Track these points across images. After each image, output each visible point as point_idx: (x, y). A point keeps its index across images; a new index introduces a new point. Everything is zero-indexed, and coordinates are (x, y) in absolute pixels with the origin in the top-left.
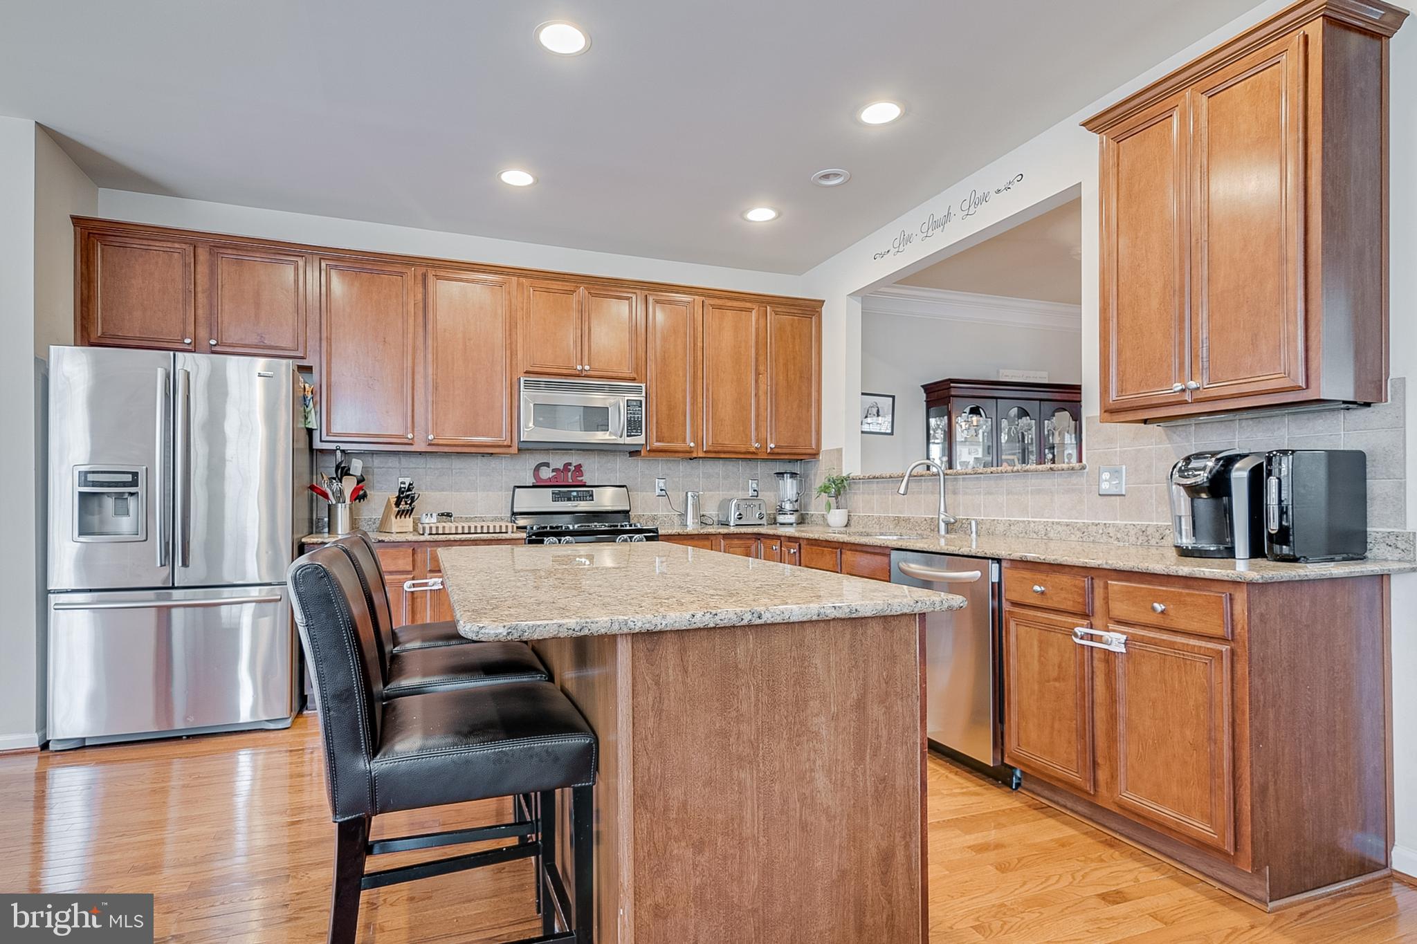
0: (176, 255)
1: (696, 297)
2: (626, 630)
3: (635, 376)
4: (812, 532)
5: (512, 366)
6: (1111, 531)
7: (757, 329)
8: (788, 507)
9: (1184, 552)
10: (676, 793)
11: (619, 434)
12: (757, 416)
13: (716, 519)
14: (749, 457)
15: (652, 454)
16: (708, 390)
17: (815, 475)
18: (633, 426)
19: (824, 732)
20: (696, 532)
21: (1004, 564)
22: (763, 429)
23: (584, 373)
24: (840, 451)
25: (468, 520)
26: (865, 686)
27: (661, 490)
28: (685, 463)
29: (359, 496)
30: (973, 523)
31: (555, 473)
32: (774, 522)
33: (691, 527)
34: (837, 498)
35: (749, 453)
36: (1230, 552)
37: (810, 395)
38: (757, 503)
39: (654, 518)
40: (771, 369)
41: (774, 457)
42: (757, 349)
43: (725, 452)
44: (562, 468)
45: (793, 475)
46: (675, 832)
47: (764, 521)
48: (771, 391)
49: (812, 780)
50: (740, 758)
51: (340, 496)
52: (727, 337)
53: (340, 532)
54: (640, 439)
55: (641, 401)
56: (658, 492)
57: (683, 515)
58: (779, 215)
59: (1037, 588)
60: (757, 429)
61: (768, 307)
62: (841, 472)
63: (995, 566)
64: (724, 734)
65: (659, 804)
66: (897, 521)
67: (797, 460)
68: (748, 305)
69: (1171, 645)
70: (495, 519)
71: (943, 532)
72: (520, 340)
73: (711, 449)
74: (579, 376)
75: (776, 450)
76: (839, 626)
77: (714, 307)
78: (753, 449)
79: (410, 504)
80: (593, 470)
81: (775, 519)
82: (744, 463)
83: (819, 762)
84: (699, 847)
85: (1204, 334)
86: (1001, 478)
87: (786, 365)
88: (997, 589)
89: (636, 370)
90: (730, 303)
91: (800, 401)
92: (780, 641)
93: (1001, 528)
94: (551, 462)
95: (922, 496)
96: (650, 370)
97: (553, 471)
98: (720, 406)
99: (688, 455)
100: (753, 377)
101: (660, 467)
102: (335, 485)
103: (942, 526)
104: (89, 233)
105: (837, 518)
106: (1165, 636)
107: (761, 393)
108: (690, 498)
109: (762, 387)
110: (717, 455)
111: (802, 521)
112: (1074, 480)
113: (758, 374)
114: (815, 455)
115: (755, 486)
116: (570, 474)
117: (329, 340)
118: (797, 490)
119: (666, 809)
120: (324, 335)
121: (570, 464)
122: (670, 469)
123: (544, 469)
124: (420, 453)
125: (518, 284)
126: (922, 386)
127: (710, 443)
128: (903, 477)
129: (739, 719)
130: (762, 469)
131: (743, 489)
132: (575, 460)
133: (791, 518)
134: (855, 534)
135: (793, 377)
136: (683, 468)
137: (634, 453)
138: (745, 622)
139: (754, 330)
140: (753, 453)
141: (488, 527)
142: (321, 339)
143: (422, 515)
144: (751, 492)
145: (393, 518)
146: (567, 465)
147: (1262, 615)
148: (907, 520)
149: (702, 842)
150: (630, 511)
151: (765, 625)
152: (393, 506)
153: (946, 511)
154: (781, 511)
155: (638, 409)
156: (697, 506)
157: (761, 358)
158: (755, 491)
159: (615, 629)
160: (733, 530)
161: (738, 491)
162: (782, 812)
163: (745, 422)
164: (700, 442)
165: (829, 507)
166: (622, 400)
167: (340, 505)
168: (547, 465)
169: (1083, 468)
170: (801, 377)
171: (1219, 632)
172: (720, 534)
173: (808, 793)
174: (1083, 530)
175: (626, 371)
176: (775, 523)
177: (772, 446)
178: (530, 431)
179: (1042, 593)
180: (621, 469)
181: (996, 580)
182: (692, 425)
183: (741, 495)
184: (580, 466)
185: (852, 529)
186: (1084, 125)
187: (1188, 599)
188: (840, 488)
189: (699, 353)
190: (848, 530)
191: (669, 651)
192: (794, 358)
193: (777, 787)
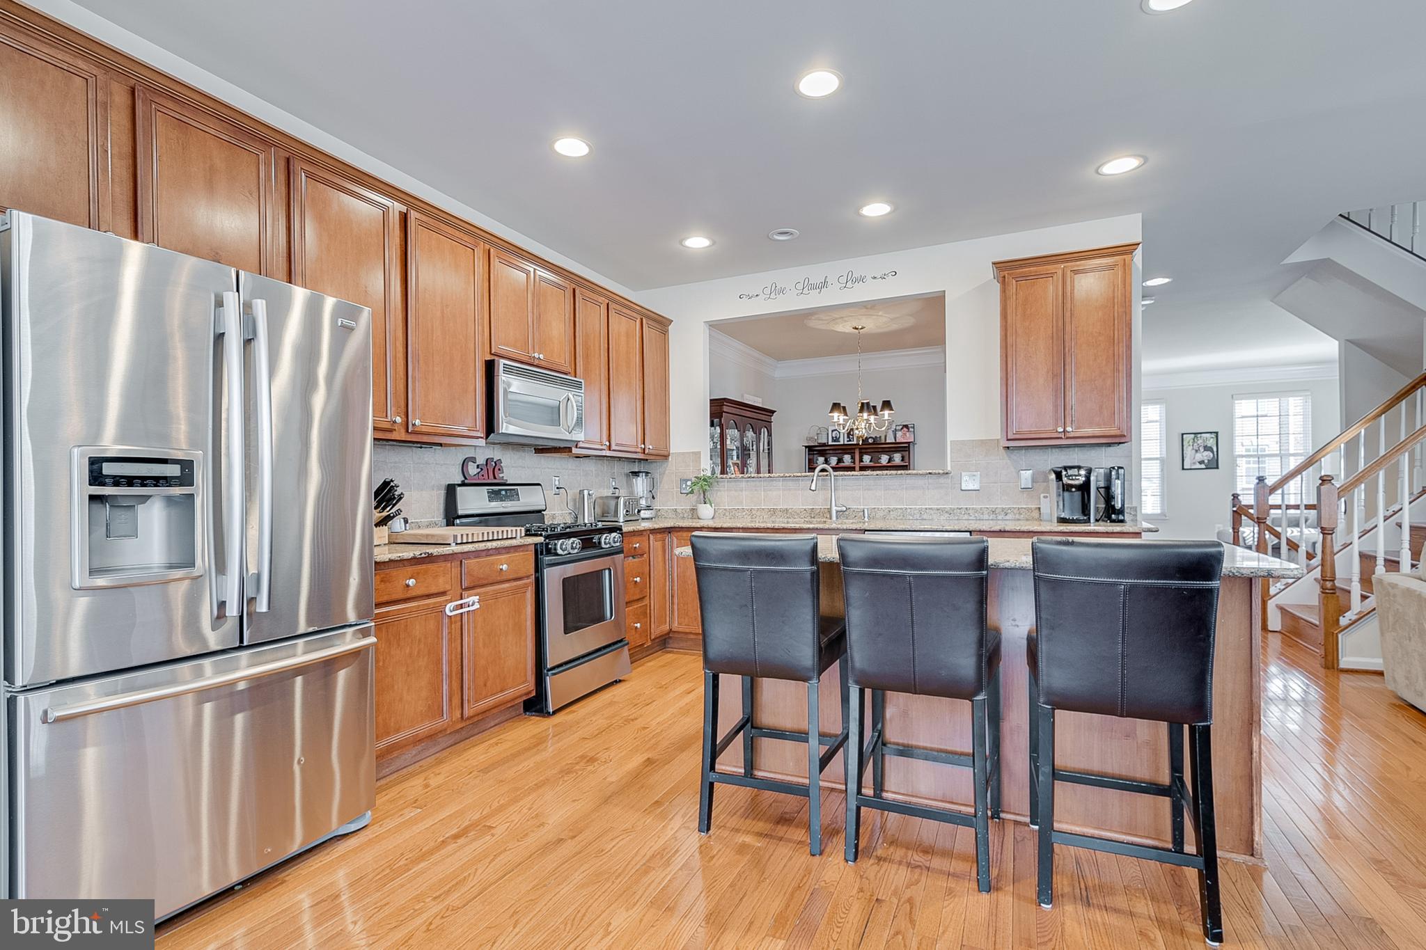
1: (604, 299)
3: (570, 371)
6: (971, 512)
9: (1062, 521)
11: (570, 429)
17: (666, 473)
23: (536, 362)
24: (696, 454)
27: (558, 488)
28: (572, 461)
30: (866, 511)
31: (479, 470)
35: (636, 453)
37: (665, 403)
43: (623, 452)
44: (485, 463)
45: (646, 473)
52: (623, 342)
56: (555, 490)
58: (714, 243)
61: (644, 320)
68: (635, 314)
73: (616, 448)
74: (532, 364)
75: (651, 451)
77: (614, 311)
78: (639, 450)
80: (509, 467)
82: (607, 461)
87: (653, 374)
89: (569, 364)
90: (623, 311)
91: (661, 407)
96: (580, 366)
97: (478, 466)
101: (556, 464)
103: (834, 513)
105: (706, 511)
108: (587, 496)
112: (942, 480)
114: (665, 456)
116: (491, 470)
122: (562, 466)
123: (470, 465)
125: (486, 251)
127: (615, 443)
130: (617, 469)
131: (607, 487)
132: (496, 455)
136: (570, 465)
139: (638, 339)
146: (489, 460)
150: (543, 511)
161: (604, 488)
164: (610, 441)
169: (948, 473)
175: (564, 364)
177: (650, 447)
180: (529, 466)
182: (606, 424)
184: (499, 461)
192: (657, 369)
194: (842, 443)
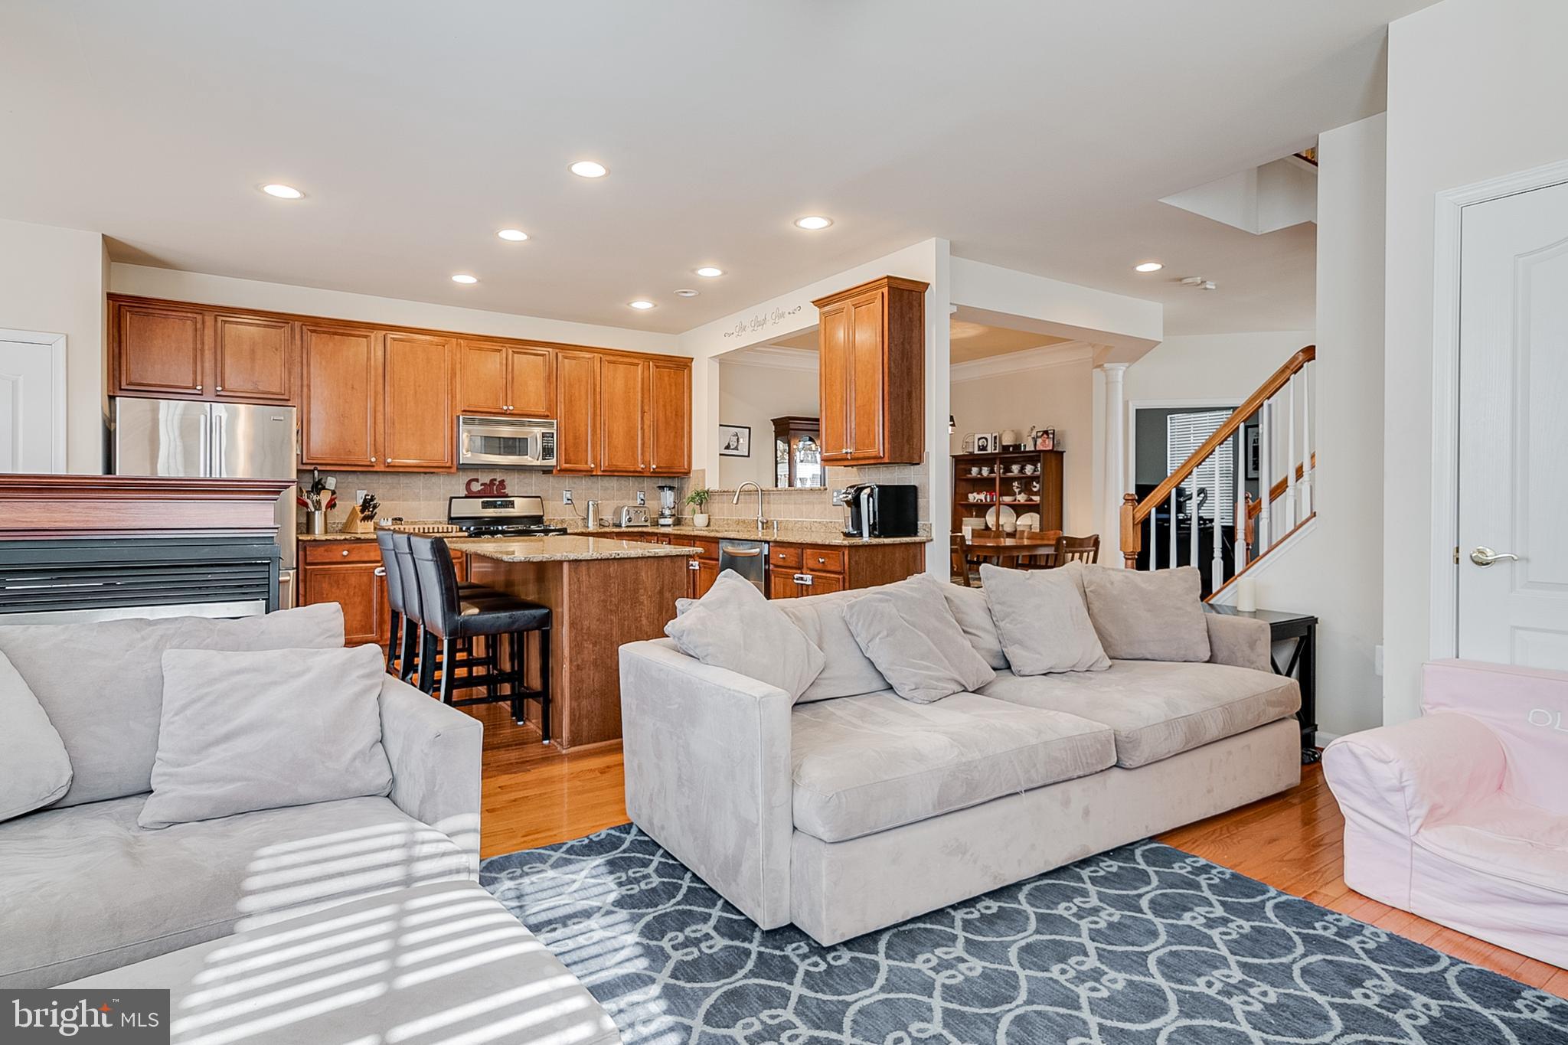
0: (189, 322)
1: (596, 354)
2: (567, 559)
3: (549, 414)
4: (685, 530)
5: (453, 408)
6: (837, 525)
7: (643, 379)
8: (667, 512)
10: (586, 623)
11: (536, 458)
12: (643, 444)
13: (611, 522)
14: (638, 475)
15: (562, 473)
16: (604, 424)
17: (688, 488)
18: (547, 452)
19: (645, 602)
20: (595, 531)
21: (771, 544)
22: (647, 454)
23: (508, 412)
24: (704, 471)
25: (412, 523)
26: (663, 585)
27: (568, 500)
28: (587, 479)
29: (332, 505)
30: (775, 522)
31: (482, 487)
32: (656, 524)
33: (592, 527)
34: (701, 506)
35: (637, 472)
36: (861, 535)
37: (683, 428)
38: (643, 509)
39: (562, 521)
40: (653, 408)
41: (656, 474)
42: (643, 394)
43: (618, 471)
44: (488, 482)
45: (671, 488)
46: (586, 637)
47: (648, 524)
48: (653, 425)
49: (641, 620)
50: (611, 611)
51: (318, 505)
52: (619, 385)
53: (317, 532)
54: (553, 462)
55: (553, 433)
56: (565, 501)
57: (586, 519)
58: (655, 306)
59: (781, 556)
60: (642, 454)
61: (651, 363)
62: (704, 484)
63: (767, 545)
64: (604, 601)
65: (579, 628)
66: (738, 522)
67: (675, 477)
68: (636, 361)
69: (826, 578)
70: (435, 523)
71: (760, 529)
72: (458, 386)
73: (607, 469)
74: (504, 414)
75: (657, 470)
76: (652, 560)
77: (609, 362)
78: (640, 469)
79: (372, 511)
80: (514, 485)
81: (657, 521)
82: (634, 479)
83: (643, 614)
84: (595, 644)
85: (853, 426)
86: (791, 494)
87: (664, 406)
88: (767, 557)
89: (548, 410)
90: (621, 359)
91: (676, 433)
92: (628, 565)
93: (790, 525)
94: (479, 478)
95: (752, 505)
96: (560, 410)
97: (482, 485)
98: (614, 436)
99: (589, 473)
100: (640, 415)
101: (567, 482)
102: (315, 498)
103: (760, 524)
104: (120, 305)
105: (700, 520)
106: (824, 574)
107: (645, 427)
108: (591, 506)
109: (647, 422)
110: (611, 473)
111: (678, 522)
112: (823, 496)
113: (643, 412)
114: (687, 473)
115: (642, 496)
116: (495, 487)
117: (309, 386)
118: (674, 498)
119: (582, 629)
120: (305, 383)
121: (495, 480)
122: (575, 483)
123: (474, 484)
124: (381, 472)
125: (457, 344)
126: (772, 420)
127: (607, 464)
128: (735, 492)
129: (611, 596)
130: (647, 484)
131: (633, 499)
132: (499, 476)
133: (669, 521)
134: (713, 531)
135: (670, 415)
136: (585, 483)
137: (547, 471)
138: (613, 557)
139: (640, 380)
140: (640, 472)
141: (438, 528)
142: (302, 386)
143: (380, 520)
144: (639, 501)
145: (358, 522)
146: (492, 481)
147: (856, 561)
148: (744, 522)
149: (596, 642)
150: (543, 516)
151: (621, 559)
152: (359, 513)
153: (762, 516)
154: (662, 515)
155: (550, 439)
156: (596, 512)
157: (646, 401)
158: (642, 500)
159: (563, 559)
160: (624, 529)
161: (629, 500)
162: (628, 632)
163: (634, 447)
164: (599, 464)
165: (694, 512)
166: (538, 431)
167: (317, 512)
168: (477, 480)
169: (826, 489)
170: (676, 415)
171: (839, 569)
172: (613, 532)
173: (638, 625)
174: (826, 525)
175: (542, 411)
176: (658, 525)
177: (654, 466)
178: (466, 456)
179: (784, 558)
180: (535, 484)
181: (767, 553)
182: (593, 450)
183: (631, 503)
184: (503, 481)
185: (711, 528)
186: (813, 302)
187: (831, 555)
188: (703, 498)
189: (598, 397)
190: (709, 528)
191: (583, 568)
192: (671, 401)
193: (626, 623)
194: (989, 451)
